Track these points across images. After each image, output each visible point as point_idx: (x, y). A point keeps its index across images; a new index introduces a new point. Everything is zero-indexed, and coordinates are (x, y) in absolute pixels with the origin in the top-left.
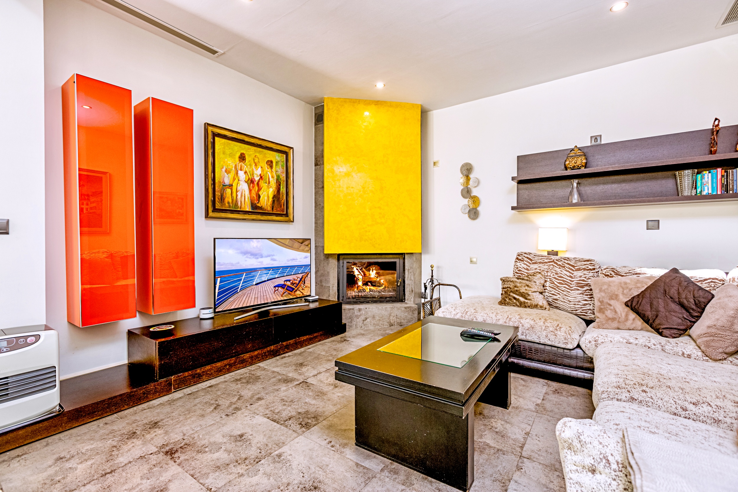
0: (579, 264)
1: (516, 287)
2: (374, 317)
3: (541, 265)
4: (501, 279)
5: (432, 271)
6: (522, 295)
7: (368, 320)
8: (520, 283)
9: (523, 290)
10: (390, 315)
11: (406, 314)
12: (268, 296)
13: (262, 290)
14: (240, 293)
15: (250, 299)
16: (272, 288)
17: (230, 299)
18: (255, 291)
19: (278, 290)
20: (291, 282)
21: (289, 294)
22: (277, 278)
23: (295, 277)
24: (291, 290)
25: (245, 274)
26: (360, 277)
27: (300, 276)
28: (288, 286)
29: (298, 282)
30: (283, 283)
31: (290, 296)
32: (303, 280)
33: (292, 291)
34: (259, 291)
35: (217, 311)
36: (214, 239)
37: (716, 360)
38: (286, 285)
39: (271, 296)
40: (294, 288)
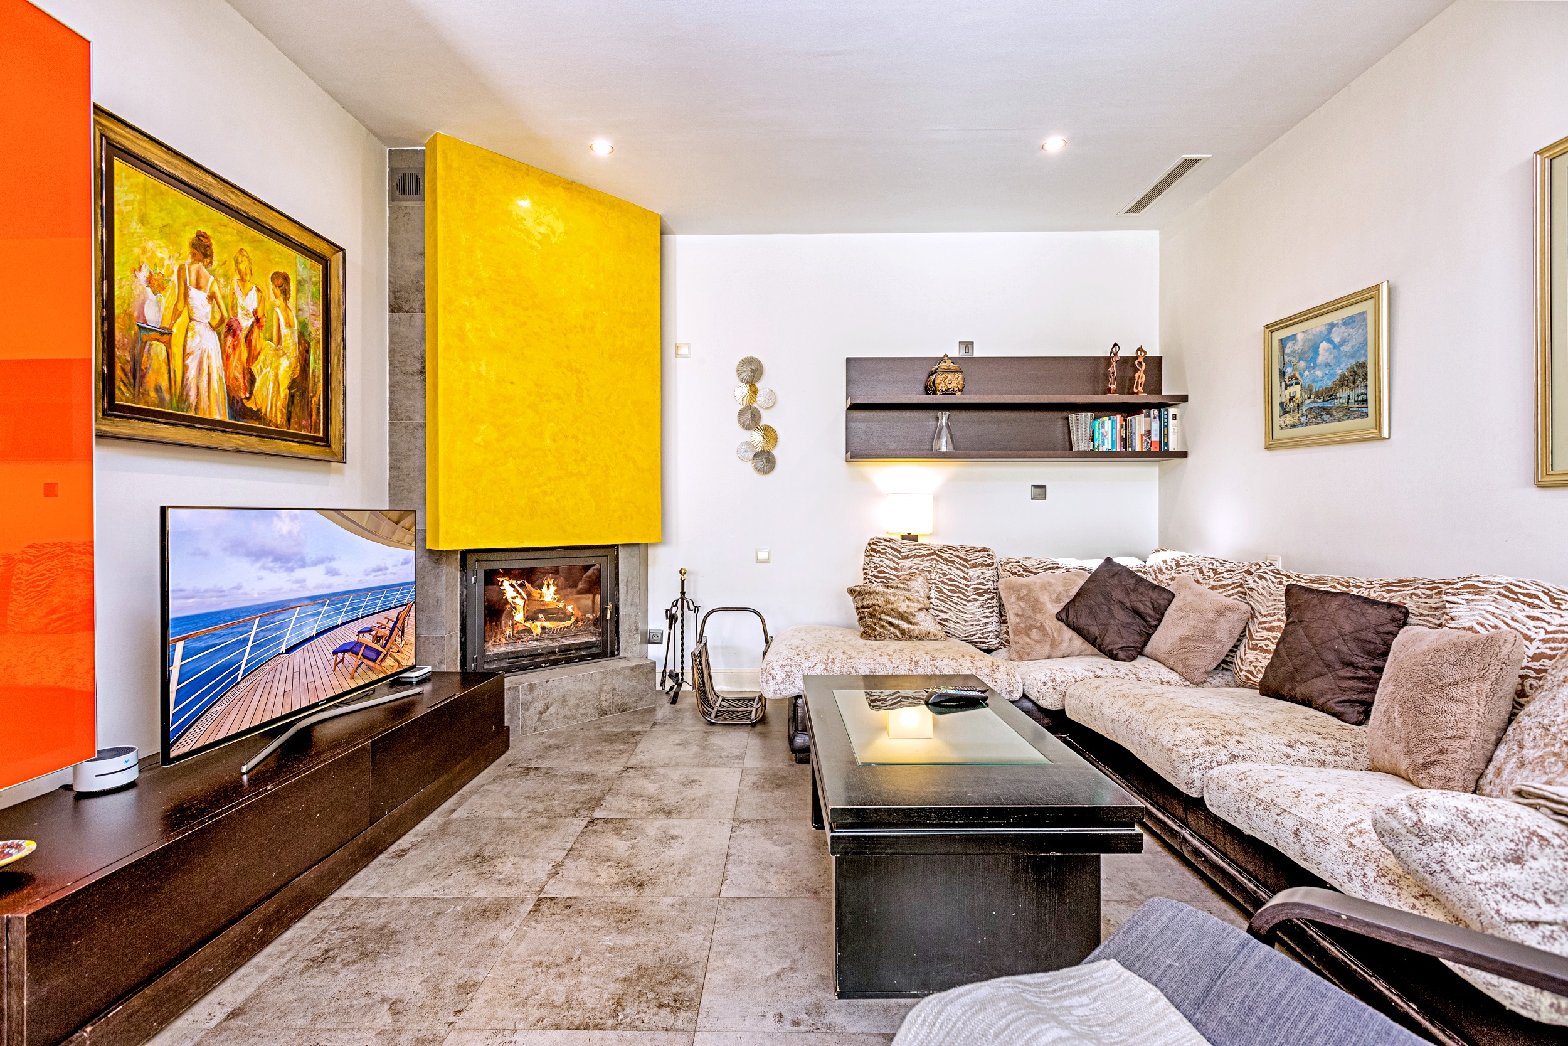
0: (973, 556)
1: (888, 602)
2: (564, 701)
3: (917, 560)
4: (851, 591)
5: (683, 582)
6: (903, 617)
7: (552, 710)
8: (895, 595)
9: (903, 607)
10: (601, 690)
11: (634, 683)
12: (318, 682)
13: (302, 667)
14: (243, 684)
15: (271, 700)
16: (329, 657)
17: (213, 709)
18: (284, 670)
19: (342, 661)
20: (373, 633)
21: (369, 668)
22: (342, 624)
23: (380, 618)
24: (374, 656)
25: (257, 620)
26: (519, 602)
27: (393, 614)
28: (367, 647)
29: (388, 632)
30: (355, 639)
31: (370, 673)
32: (399, 625)
33: (374, 661)
34: (296, 669)
35: (173, 754)
36: (164, 510)
37: (1197, 684)
38: (361, 644)
39: (325, 680)
40: (381, 649)
